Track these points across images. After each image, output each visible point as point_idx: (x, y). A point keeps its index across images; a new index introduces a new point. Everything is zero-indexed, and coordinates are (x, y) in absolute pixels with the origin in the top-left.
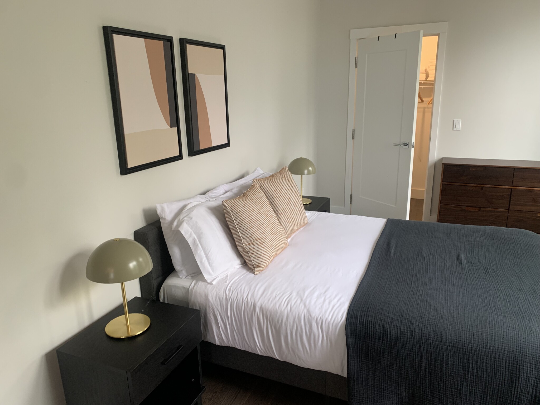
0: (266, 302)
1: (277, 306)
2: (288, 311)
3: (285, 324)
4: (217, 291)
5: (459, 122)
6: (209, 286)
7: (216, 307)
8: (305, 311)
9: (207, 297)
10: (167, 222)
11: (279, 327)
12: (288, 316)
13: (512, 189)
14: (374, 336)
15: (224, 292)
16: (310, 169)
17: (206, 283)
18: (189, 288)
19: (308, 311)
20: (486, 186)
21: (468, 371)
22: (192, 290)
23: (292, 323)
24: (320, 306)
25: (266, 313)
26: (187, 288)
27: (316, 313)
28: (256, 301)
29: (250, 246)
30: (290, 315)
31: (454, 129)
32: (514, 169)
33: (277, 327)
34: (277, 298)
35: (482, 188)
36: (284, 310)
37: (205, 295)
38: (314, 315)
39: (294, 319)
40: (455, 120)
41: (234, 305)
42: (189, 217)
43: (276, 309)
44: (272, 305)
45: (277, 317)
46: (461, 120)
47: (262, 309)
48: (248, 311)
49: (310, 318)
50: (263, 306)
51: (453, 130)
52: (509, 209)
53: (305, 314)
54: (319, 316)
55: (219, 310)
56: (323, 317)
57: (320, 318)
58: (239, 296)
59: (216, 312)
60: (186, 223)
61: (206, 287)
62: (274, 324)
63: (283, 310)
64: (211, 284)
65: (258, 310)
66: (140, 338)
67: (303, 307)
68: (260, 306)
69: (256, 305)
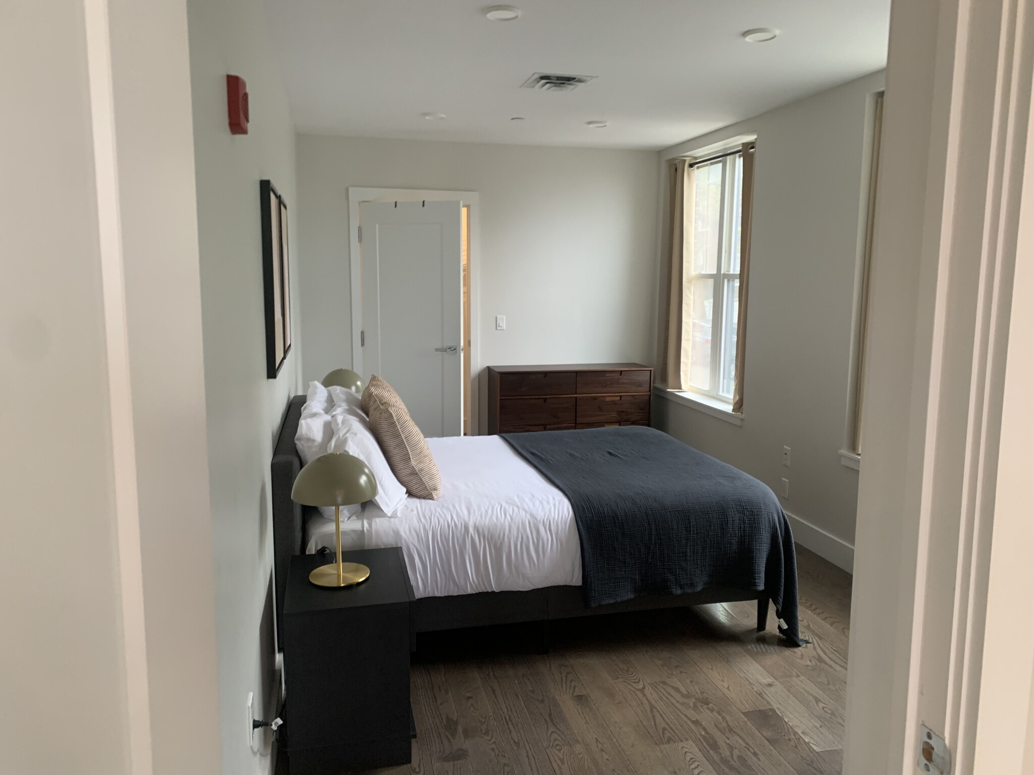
0: (479, 518)
1: (495, 519)
2: (509, 521)
3: (508, 538)
4: (408, 522)
5: (503, 320)
6: (392, 520)
7: (411, 542)
8: (528, 516)
9: (397, 533)
10: (316, 444)
11: (501, 544)
12: (510, 526)
13: (576, 398)
14: (605, 521)
15: (418, 521)
16: (359, 383)
17: (387, 518)
18: (363, 530)
19: (532, 515)
20: (549, 396)
21: (690, 531)
22: (370, 531)
23: (516, 534)
24: (541, 507)
25: (483, 531)
26: (359, 531)
27: (541, 515)
28: (467, 519)
29: (421, 466)
30: (513, 525)
31: (498, 328)
32: (575, 374)
33: (498, 545)
34: (490, 512)
35: (545, 400)
36: (504, 521)
37: (394, 531)
38: (539, 518)
39: (518, 528)
40: (499, 317)
41: (437, 532)
42: (352, 433)
43: (495, 523)
44: (488, 520)
45: (498, 532)
46: (505, 317)
47: (476, 528)
48: (459, 535)
49: (536, 522)
50: (477, 524)
51: (496, 329)
52: (576, 423)
53: (529, 518)
54: (545, 516)
55: (416, 545)
56: (550, 517)
57: (547, 519)
58: (442, 521)
59: (412, 550)
60: (351, 441)
61: (390, 522)
62: (494, 541)
63: (502, 521)
64: (394, 516)
65: (471, 530)
66: (363, 586)
67: (524, 513)
68: (473, 525)
69: (468, 525)
